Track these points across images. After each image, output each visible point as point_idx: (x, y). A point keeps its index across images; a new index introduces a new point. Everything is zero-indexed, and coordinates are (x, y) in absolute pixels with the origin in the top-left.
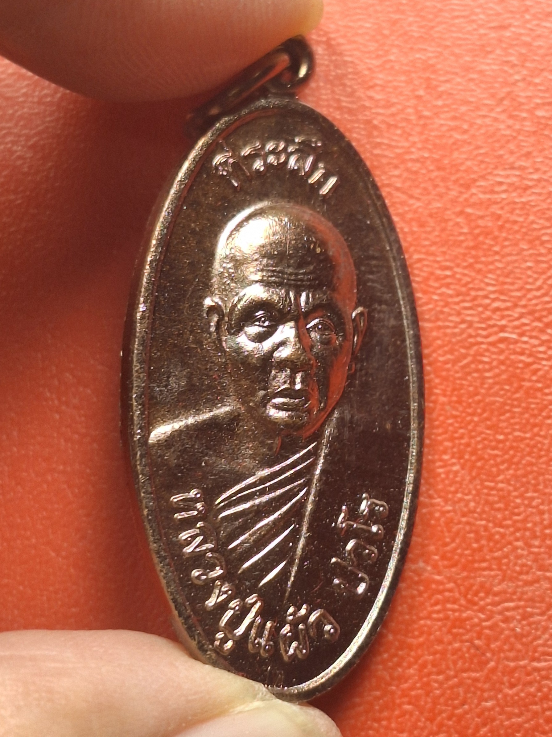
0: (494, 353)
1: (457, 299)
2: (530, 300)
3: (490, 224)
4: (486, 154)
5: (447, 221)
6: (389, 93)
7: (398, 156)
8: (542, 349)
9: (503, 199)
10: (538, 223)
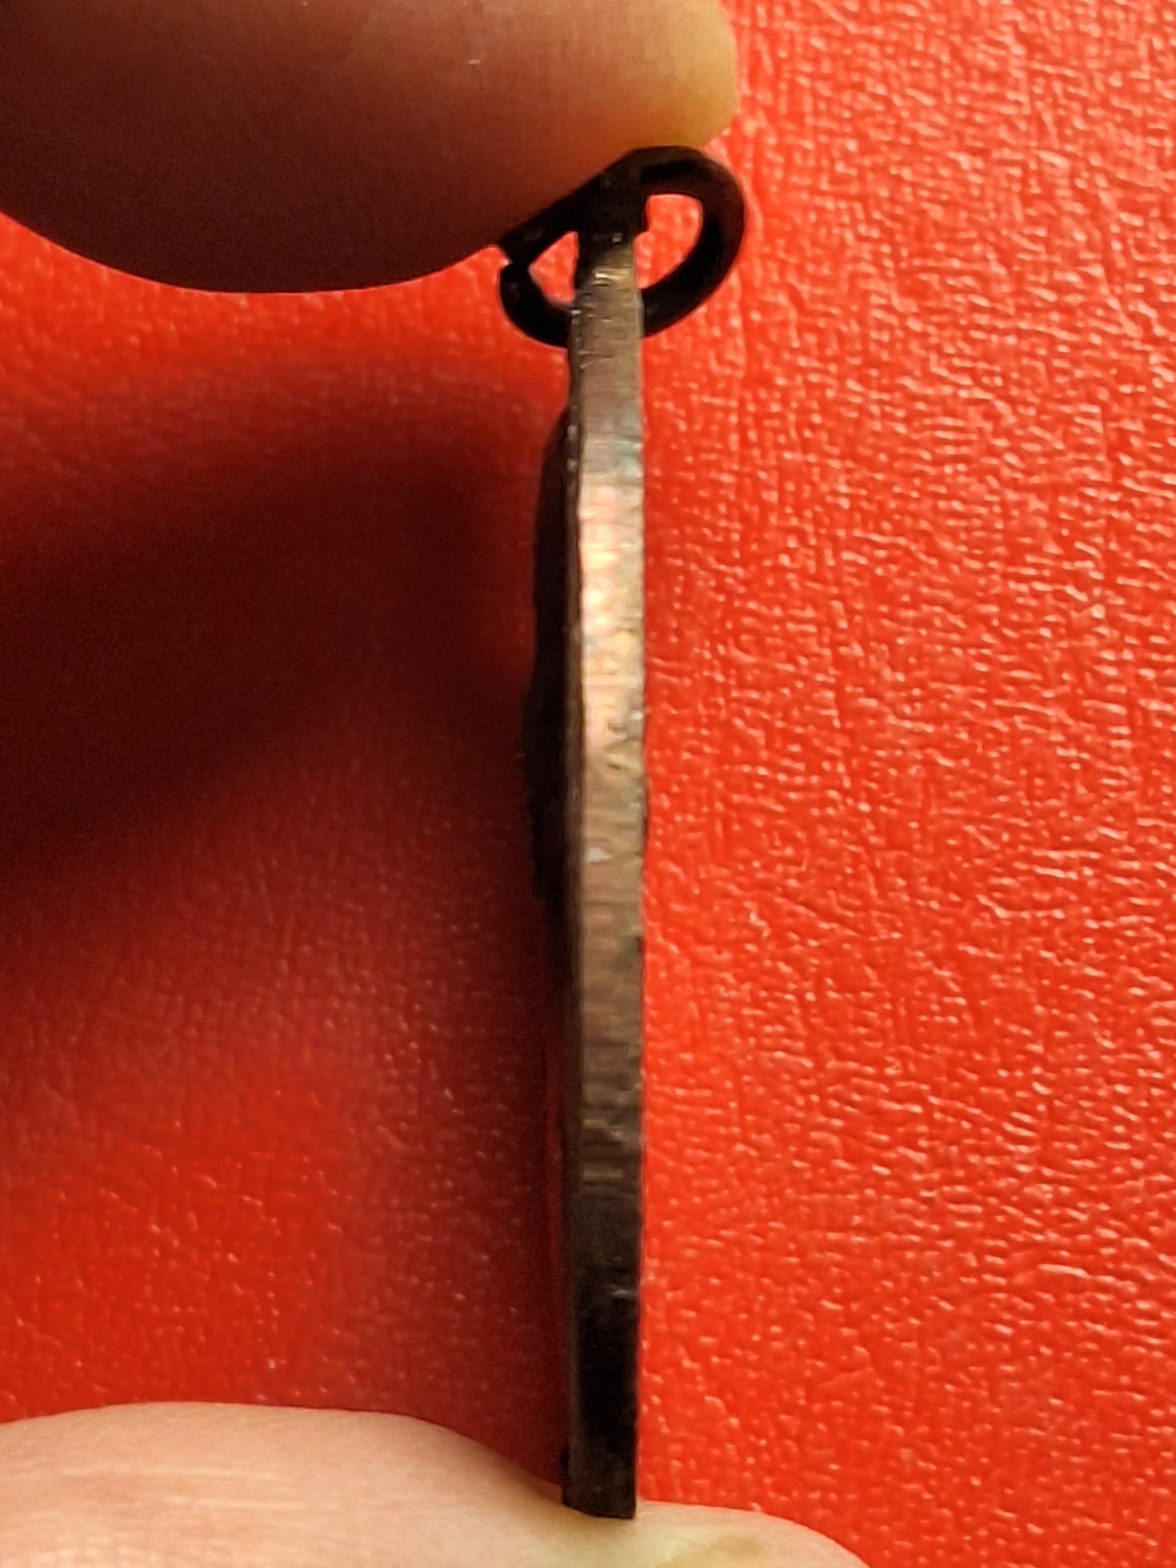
0: (1026, 1315)
1: (936, 1176)
2: (1120, 1179)
3: (1020, 985)
4: (1013, 809)
5: (910, 977)
6: (777, 649)
7: (794, 811)
8: (1143, 1305)
9: (1058, 922)
10: (1143, 986)
